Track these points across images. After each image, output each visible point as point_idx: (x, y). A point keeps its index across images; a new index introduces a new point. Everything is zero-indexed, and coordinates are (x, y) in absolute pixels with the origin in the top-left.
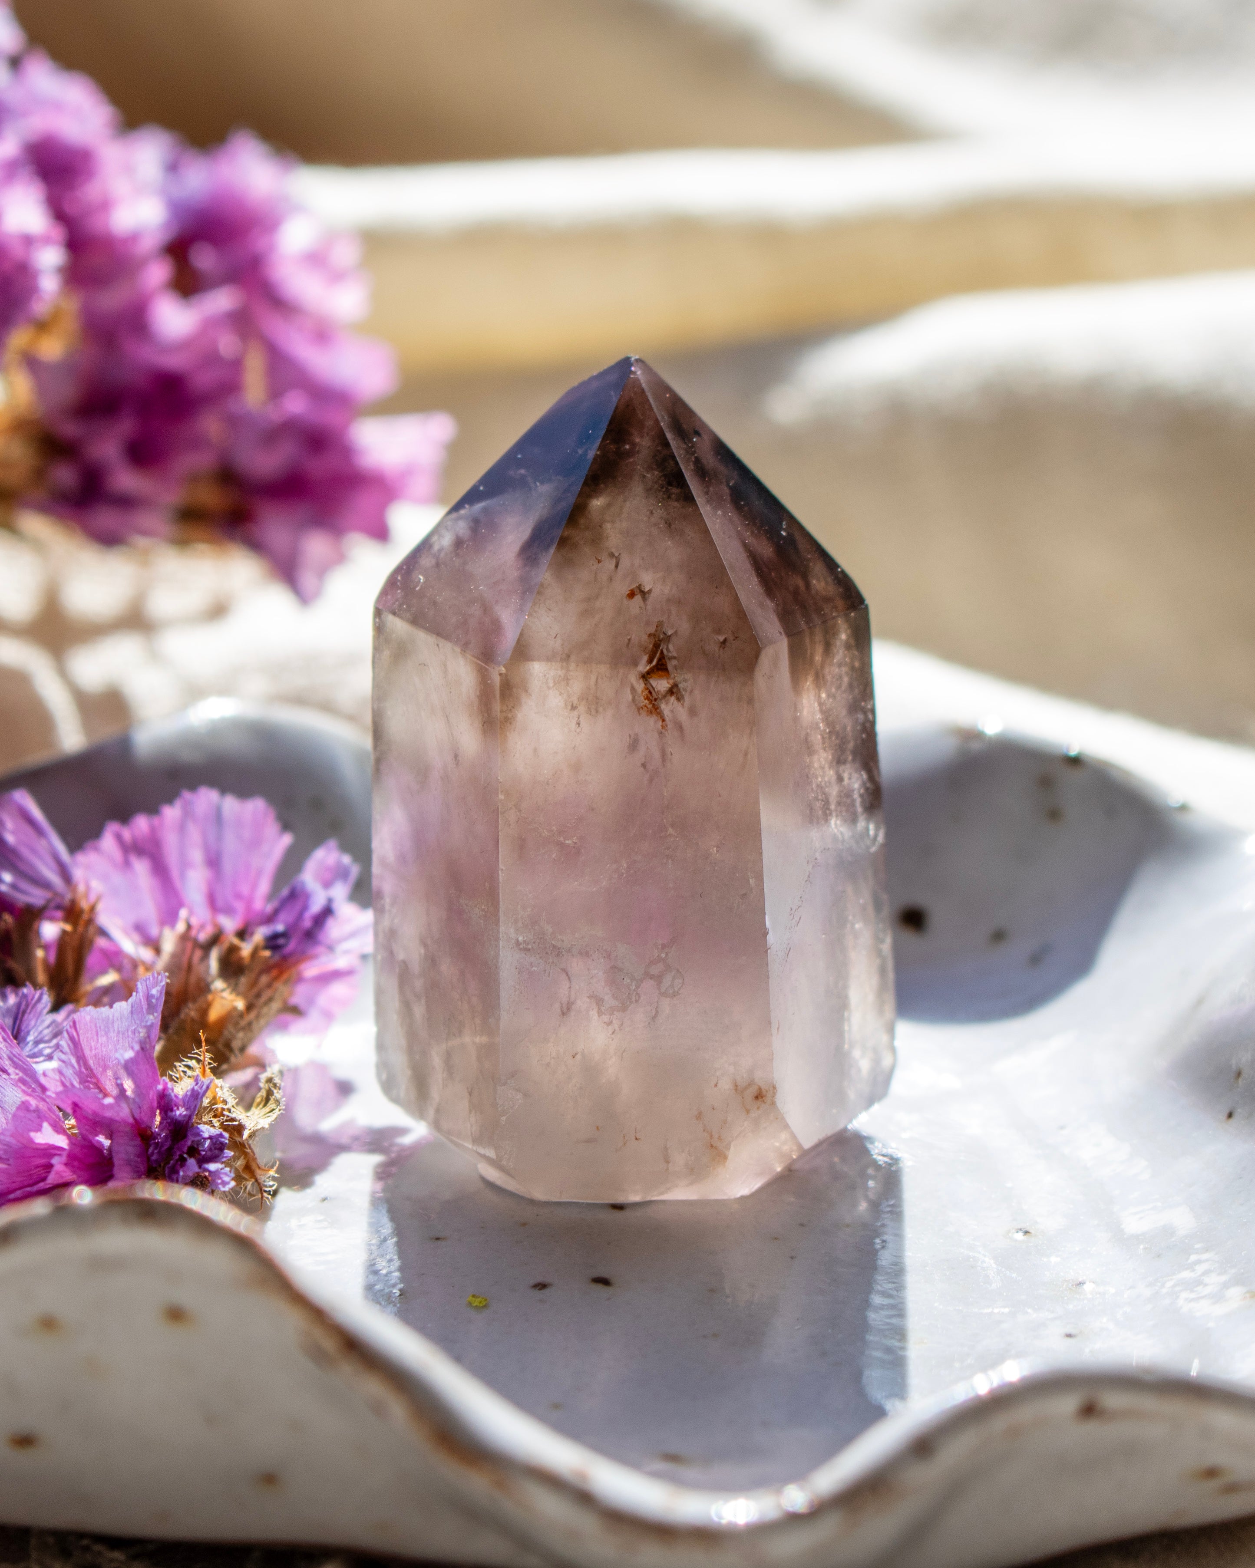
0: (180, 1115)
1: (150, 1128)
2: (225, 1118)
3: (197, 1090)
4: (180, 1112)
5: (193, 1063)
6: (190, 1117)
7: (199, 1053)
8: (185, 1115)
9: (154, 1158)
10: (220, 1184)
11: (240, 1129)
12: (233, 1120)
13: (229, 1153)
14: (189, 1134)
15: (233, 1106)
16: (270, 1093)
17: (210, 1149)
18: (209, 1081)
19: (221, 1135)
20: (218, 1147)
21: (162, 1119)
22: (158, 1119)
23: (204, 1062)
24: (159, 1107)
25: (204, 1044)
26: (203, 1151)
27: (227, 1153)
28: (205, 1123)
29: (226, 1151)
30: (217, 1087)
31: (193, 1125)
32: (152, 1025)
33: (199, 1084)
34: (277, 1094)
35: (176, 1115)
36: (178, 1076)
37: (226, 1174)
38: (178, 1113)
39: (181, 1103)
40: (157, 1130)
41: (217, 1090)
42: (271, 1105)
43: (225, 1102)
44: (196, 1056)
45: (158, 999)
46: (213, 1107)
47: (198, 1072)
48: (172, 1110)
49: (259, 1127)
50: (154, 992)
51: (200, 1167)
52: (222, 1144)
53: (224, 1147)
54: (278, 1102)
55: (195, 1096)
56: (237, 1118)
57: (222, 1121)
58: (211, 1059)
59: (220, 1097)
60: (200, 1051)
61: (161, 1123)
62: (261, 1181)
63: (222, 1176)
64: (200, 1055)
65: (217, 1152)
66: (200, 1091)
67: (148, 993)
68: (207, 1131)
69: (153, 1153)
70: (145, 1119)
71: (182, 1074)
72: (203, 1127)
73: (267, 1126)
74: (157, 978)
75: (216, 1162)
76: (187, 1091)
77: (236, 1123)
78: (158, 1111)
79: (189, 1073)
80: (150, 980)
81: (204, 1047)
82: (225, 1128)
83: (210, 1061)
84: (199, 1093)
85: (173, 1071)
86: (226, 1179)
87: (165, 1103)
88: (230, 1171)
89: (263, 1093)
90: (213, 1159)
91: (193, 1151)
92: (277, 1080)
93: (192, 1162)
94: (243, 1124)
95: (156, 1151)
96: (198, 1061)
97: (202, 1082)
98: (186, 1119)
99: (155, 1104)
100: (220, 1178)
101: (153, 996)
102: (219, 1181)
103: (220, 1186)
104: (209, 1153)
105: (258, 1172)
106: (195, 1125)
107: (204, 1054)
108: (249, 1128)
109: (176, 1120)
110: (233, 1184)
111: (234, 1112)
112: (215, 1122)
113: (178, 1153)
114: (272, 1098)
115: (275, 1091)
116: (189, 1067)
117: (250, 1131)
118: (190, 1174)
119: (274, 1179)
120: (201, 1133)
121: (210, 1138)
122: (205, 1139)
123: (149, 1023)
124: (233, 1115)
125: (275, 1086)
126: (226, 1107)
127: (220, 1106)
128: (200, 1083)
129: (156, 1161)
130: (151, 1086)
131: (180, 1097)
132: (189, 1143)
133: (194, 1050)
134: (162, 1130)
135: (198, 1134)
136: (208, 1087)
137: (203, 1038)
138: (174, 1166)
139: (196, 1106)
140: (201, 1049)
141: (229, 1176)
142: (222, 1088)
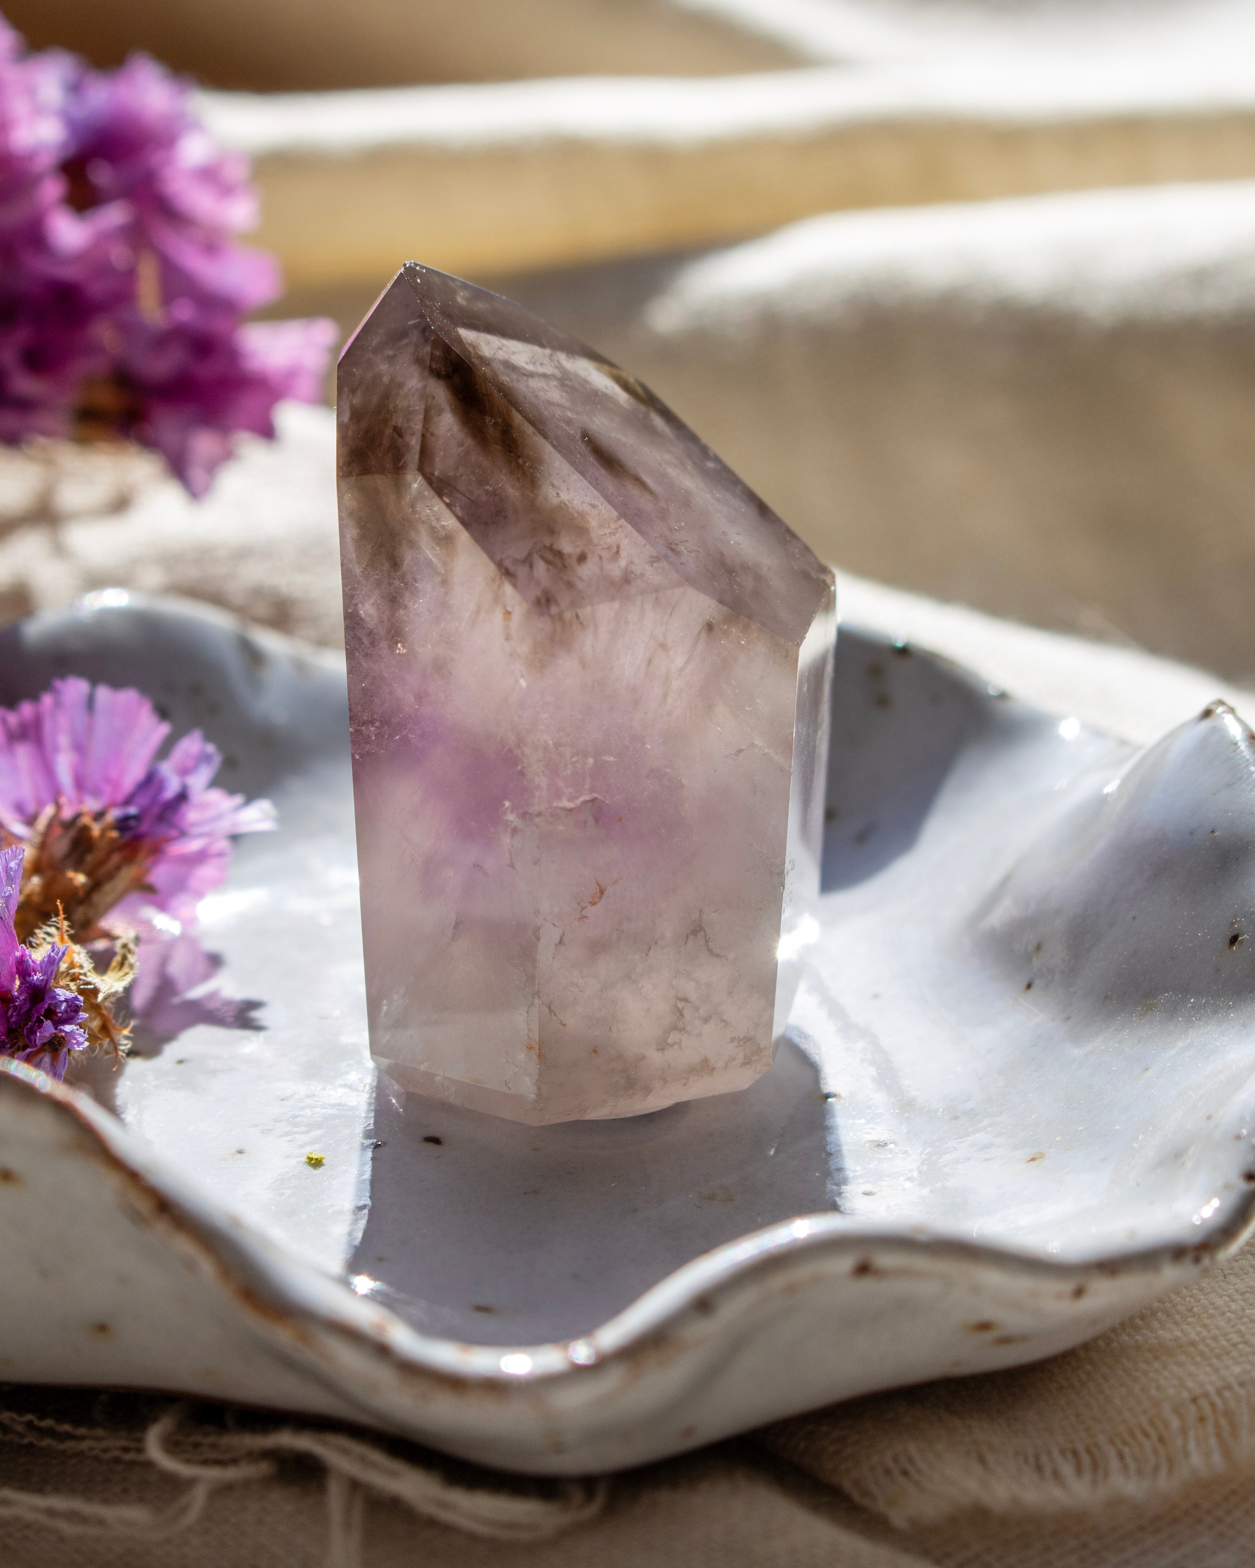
0: (38, 979)
1: (10, 991)
2: (81, 982)
3: (54, 957)
4: (37, 977)
5: (52, 930)
6: (47, 981)
7: (57, 921)
8: (42, 979)
9: (13, 1019)
10: (75, 1044)
11: (95, 991)
12: (89, 983)
13: (84, 1015)
14: (47, 997)
15: (89, 971)
16: (124, 958)
17: (66, 1011)
18: (64, 948)
19: (76, 998)
20: (74, 1009)
21: (21, 983)
22: (18, 983)
23: (62, 930)
24: (18, 972)
25: (61, 912)
26: (60, 1013)
27: (82, 1015)
28: (62, 987)
29: (80, 1013)
30: (74, 952)
31: (50, 989)
32: (10, 895)
33: (55, 951)
34: (132, 959)
35: (33, 979)
36: (38, 942)
37: (79, 1034)
38: (35, 977)
39: (39, 968)
40: (16, 994)
41: (75, 955)
42: (126, 969)
43: (81, 967)
44: (55, 924)
45: (16, 871)
46: (70, 971)
47: (57, 939)
48: (30, 975)
49: (113, 990)
50: (12, 864)
51: (56, 1029)
52: (77, 1006)
53: (80, 1009)
54: (131, 966)
55: (52, 962)
56: (92, 982)
57: (78, 984)
58: (69, 926)
59: (77, 962)
60: (58, 920)
61: (20, 987)
62: (116, 1040)
63: (77, 1036)
64: (58, 923)
65: (72, 1014)
66: (56, 957)
67: (7, 866)
68: (62, 994)
69: (12, 1016)
70: (5, 983)
71: (42, 941)
72: (58, 991)
73: (121, 989)
74: (16, 851)
75: (71, 1024)
76: (45, 957)
77: (91, 987)
78: (17, 976)
79: (49, 939)
80: (8, 854)
81: (62, 916)
82: (81, 992)
83: (68, 929)
84: (55, 958)
85: (33, 937)
86: (81, 1039)
87: (23, 969)
88: (84, 1033)
89: (118, 958)
90: (68, 1020)
91: (50, 1013)
92: (132, 946)
93: (48, 1024)
94: (98, 987)
95: (14, 1014)
96: (58, 928)
97: (59, 948)
98: (44, 984)
99: (14, 970)
100: (76, 1039)
101: (11, 869)
102: (75, 1041)
103: (75, 1046)
104: (65, 1016)
105: (113, 1032)
106: (53, 988)
107: (62, 923)
108: (103, 991)
109: (34, 984)
110: (87, 1044)
111: (90, 976)
112: (73, 986)
113: (36, 1015)
114: (127, 963)
115: (129, 956)
116: (48, 934)
117: (104, 994)
118: (47, 1035)
119: (127, 1038)
120: (58, 997)
121: (66, 1000)
122: (62, 1002)
123: (7, 894)
124: (89, 979)
125: (130, 951)
126: (82, 971)
127: (76, 970)
128: (56, 949)
129: (15, 1022)
130: (11, 952)
131: (38, 962)
132: (46, 1006)
133: (51, 918)
134: (21, 994)
135: (55, 997)
136: (64, 954)
137: (60, 908)
138: (32, 1027)
139: (52, 971)
140: (59, 918)
141: (83, 1037)
142: (79, 954)
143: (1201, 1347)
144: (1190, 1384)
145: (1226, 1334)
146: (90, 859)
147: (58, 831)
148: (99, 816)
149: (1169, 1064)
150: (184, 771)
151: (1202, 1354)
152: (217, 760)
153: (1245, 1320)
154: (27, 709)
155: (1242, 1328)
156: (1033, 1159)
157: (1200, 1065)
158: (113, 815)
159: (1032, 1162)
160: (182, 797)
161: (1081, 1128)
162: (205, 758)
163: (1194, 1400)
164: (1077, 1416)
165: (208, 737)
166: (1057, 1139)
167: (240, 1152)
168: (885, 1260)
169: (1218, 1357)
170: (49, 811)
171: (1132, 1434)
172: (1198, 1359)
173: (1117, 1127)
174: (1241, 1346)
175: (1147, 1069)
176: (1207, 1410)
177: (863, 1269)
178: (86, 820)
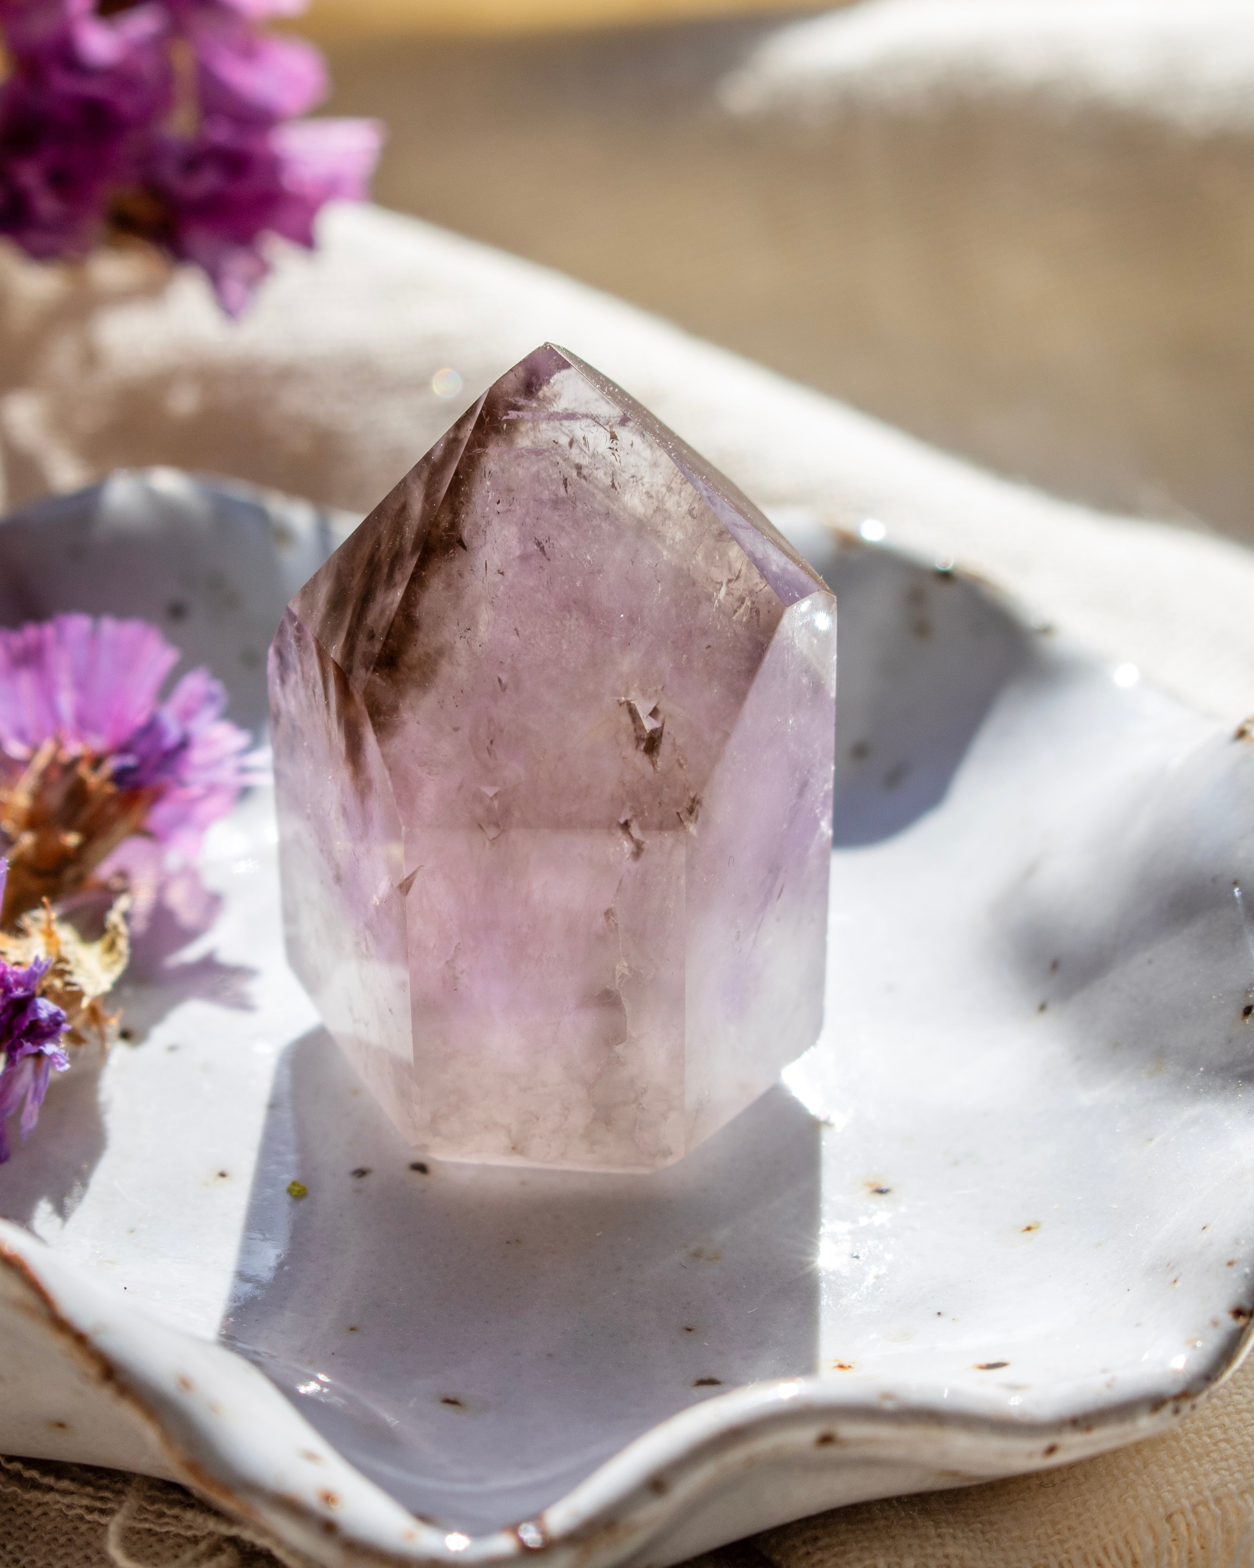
0: (19, 995)
3: (36, 971)
4: (19, 992)
6: (30, 996)
8: (24, 994)
10: (56, 1064)
11: (80, 995)
14: (29, 1011)
16: (114, 941)
17: (48, 1027)
19: (58, 1010)
20: (55, 1022)
25: (48, 902)
26: (41, 1030)
27: (63, 1028)
29: (63, 1025)
31: (33, 1004)
34: (121, 943)
35: (14, 995)
37: (60, 1055)
38: (17, 993)
39: (20, 983)
48: (11, 990)
49: (98, 991)
51: (37, 1048)
52: (59, 1019)
54: (120, 954)
55: (34, 974)
62: (104, 1024)
63: (59, 1057)
65: (55, 1028)
66: (38, 971)
68: (46, 1008)
72: (42, 1002)
73: (108, 987)
75: (52, 1041)
77: (77, 988)
84: (38, 973)
86: (62, 1061)
87: (4, 985)
88: (65, 1054)
89: (107, 939)
90: (49, 1037)
91: (32, 1027)
93: (28, 1044)
94: (83, 989)
98: (26, 996)
100: (56, 1059)
102: (56, 1061)
103: (56, 1066)
104: (47, 1030)
106: (35, 999)
108: (87, 995)
109: (16, 1000)
110: (67, 1066)
117: (89, 998)
120: (40, 1013)
121: (48, 1015)
122: (43, 1017)
124: (74, 979)
125: (118, 934)
126: (68, 968)
131: (20, 974)
132: (27, 1024)
135: (35, 1011)
138: (12, 1043)
139: (36, 977)
141: (63, 1058)
142: (66, 943)
143: (1183, 1443)
144: (1168, 1496)
145: (1209, 1428)
146: (85, 814)
147: (55, 775)
148: (97, 762)
149: (1172, 1139)
150: (187, 714)
151: (1184, 1451)
152: (223, 700)
153: (1231, 1409)
154: (31, 633)
155: (1226, 1420)
156: (1029, 1229)
157: (1203, 1148)
158: (111, 765)
159: (1027, 1232)
160: (184, 744)
161: (1080, 1198)
162: (210, 698)
163: (1169, 1518)
164: (1054, 1523)
165: (216, 674)
166: (1055, 1207)
167: (223, 1175)
168: (848, 1430)
169: (1199, 1458)
170: (47, 749)
171: (1105, 1550)
172: (1179, 1458)
173: (1115, 1206)
174: (1223, 1445)
175: (1151, 1140)
176: (1183, 1528)
177: (826, 1440)
178: (83, 770)
